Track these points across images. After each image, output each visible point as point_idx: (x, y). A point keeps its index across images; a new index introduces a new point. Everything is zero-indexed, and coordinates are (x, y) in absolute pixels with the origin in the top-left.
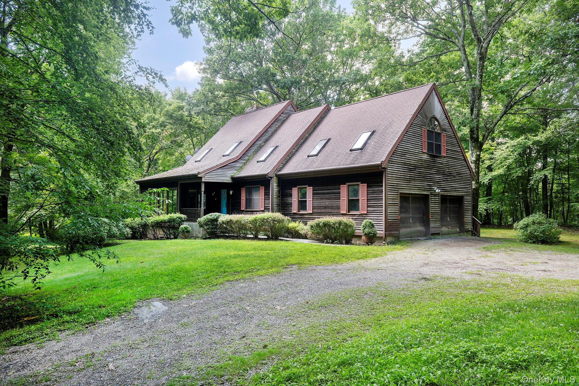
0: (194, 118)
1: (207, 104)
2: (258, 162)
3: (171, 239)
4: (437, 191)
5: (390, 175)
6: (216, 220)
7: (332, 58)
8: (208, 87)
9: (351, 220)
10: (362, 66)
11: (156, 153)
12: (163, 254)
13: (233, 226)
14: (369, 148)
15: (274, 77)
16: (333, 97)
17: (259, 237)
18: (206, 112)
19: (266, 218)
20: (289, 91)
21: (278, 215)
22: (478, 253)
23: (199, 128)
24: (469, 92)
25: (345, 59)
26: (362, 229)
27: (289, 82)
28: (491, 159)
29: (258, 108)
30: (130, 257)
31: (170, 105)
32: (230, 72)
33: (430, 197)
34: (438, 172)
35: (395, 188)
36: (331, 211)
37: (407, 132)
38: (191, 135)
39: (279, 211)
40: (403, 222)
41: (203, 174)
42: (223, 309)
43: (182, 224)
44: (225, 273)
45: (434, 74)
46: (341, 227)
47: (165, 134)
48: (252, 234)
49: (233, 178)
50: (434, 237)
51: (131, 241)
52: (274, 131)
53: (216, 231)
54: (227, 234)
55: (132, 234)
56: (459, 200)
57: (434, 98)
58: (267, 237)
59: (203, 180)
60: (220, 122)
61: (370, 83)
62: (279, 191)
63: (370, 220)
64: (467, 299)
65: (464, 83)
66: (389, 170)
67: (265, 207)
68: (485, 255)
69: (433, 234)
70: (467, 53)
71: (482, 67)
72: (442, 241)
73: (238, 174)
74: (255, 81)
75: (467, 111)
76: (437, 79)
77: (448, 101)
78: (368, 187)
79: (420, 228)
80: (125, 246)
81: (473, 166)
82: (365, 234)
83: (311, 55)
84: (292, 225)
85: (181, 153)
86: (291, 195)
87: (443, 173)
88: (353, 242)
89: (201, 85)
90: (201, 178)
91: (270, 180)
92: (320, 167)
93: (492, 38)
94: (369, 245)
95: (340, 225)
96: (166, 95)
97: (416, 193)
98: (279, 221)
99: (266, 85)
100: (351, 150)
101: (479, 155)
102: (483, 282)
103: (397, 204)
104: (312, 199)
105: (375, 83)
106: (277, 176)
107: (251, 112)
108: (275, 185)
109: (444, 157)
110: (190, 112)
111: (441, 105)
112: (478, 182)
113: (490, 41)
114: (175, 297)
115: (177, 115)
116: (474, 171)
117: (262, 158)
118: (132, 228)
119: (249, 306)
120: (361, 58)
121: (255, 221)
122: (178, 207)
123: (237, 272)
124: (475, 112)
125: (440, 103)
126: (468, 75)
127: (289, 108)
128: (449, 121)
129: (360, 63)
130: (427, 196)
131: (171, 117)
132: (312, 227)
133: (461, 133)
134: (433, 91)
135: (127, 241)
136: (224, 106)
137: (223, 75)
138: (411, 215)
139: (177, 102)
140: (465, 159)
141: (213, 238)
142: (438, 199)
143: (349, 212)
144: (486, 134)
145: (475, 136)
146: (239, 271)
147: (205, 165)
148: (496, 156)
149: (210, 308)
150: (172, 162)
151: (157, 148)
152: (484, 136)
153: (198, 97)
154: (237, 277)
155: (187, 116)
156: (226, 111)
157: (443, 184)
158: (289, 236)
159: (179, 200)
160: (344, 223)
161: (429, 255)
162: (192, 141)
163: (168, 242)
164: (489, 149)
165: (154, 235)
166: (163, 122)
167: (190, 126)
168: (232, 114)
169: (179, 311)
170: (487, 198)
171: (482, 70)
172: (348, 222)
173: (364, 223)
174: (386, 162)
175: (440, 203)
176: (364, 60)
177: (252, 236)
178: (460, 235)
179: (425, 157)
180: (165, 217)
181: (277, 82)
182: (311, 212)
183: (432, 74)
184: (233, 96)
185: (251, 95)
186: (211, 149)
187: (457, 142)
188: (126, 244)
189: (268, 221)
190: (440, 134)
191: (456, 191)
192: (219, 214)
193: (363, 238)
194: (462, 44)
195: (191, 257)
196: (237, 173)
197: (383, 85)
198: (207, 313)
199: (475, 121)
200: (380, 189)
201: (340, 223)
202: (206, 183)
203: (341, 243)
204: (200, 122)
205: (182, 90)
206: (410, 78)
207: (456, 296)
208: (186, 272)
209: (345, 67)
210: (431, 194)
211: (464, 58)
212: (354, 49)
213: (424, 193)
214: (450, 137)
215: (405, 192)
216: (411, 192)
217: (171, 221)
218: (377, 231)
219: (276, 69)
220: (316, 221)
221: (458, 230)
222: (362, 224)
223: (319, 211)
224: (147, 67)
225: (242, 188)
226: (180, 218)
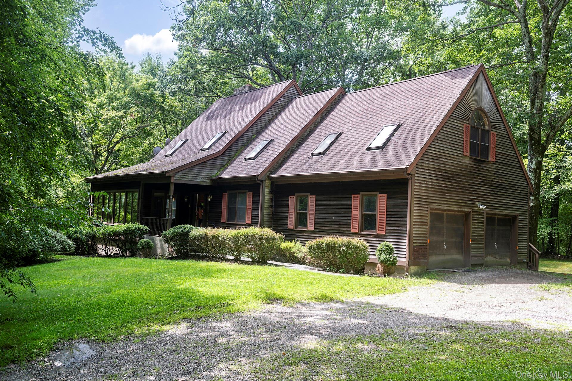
0: (168, 98)
1: (185, 81)
2: (246, 159)
3: (127, 257)
4: (481, 207)
5: (418, 184)
6: (187, 234)
7: (353, 27)
8: (187, 59)
9: (363, 242)
10: (392, 38)
11: (117, 143)
12: (110, 277)
13: (209, 243)
14: (392, 148)
15: (274, 49)
16: (351, 78)
17: (242, 259)
18: (183, 92)
19: (251, 234)
20: (293, 68)
21: (268, 232)
22: (530, 293)
23: (174, 113)
24: (529, 79)
25: (370, 30)
26: (377, 254)
27: (294, 57)
28: (560, 167)
29: (251, 89)
30: (65, 279)
31: (137, 81)
32: (217, 41)
33: (472, 216)
34: (484, 184)
35: (423, 201)
36: (338, 229)
37: (443, 127)
38: (164, 121)
39: (270, 226)
40: (434, 247)
41: (172, 173)
42: (169, 358)
43: (143, 238)
44: (183, 307)
45: (485, 52)
46: (350, 250)
47: (129, 118)
48: (233, 255)
49: (212, 180)
50: (475, 268)
51: (75, 257)
52: (270, 120)
53: (186, 249)
54: (200, 254)
55: (76, 249)
56: (511, 221)
57: (481, 84)
58: (251, 260)
59: (172, 181)
60: (203, 105)
61: (402, 62)
62: (272, 199)
63: (389, 243)
64: (503, 360)
65: (525, 65)
66: (417, 177)
67: (252, 219)
68: (540, 297)
69: (473, 265)
70: (530, 26)
71: (549, 45)
72: (486, 274)
73: (220, 175)
74: (249, 53)
75: (527, 103)
76: (489, 60)
77: (503, 88)
78: (388, 198)
79: (457, 257)
80: (64, 264)
81: (531, 176)
82: (381, 262)
83: (324, 22)
84: (286, 245)
85: (150, 144)
86: (287, 206)
87: (491, 183)
88: (365, 271)
89: (180, 56)
90: (170, 178)
91: (260, 184)
92: (327, 170)
93: (563, 8)
94: (385, 276)
95: (347, 249)
96: (133, 67)
97: (453, 209)
98: (268, 239)
99: (264, 59)
100: (368, 149)
101: (541, 162)
102: (529, 335)
103: (426, 222)
104: (314, 212)
105: (408, 61)
106: (270, 179)
107: (241, 94)
108: (267, 191)
109: (493, 163)
110: (162, 91)
111: (491, 93)
112: (537, 198)
113: (560, 11)
114: (108, 338)
115: (146, 94)
116: (533, 182)
117: (253, 155)
118: (77, 241)
119: (204, 355)
120: (391, 28)
121: (236, 238)
122: (139, 215)
123: (199, 307)
124: (537, 104)
125: (490, 91)
126: (529, 55)
127: (291, 90)
128: (500, 116)
129: (389, 35)
130: (467, 214)
131: (138, 96)
132: (311, 248)
133: (520, 132)
134: (481, 74)
135: (69, 257)
136: (208, 85)
137: (208, 44)
138: (444, 239)
139: (147, 78)
140: (521, 167)
141: (181, 259)
142: (483, 219)
143: (362, 231)
144: (551, 134)
145: (536, 136)
146: (202, 305)
147: (177, 161)
148: (567, 164)
149: (152, 356)
150: (137, 156)
151: (118, 136)
152: (548, 136)
153: (174, 72)
154: (198, 314)
155: (159, 96)
156: (211, 90)
157: (490, 198)
158: (283, 260)
159: (140, 205)
160: (354, 246)
161: (464, 294)
162: (165, 128)
163: (122, 261)
164: (557, 155)
165: (105, 251)
166: (127, 103)
167: (162, 109)
168: (218, 96)
169: (110, 358)
170: (552, 219)
171: (547, 49)
172: (358, 245)
173: (380, 246)
174: (413, 167)
175: (485, 224)
176: (395, 31)
177: (232, 257)
178: (511, 268)
179: (467, 161)
180: (120, 227)
181: (278, 54)
182: (312, 229)
183: (483, 52)
184: (221, 72)
185: (245, 72)
186: (187, 140)
187: (512, 143)
188: (65, 262)
189: (253, 239)
190: (488, 131)
191: (507, 208)
192: (191, 226)
193: (379, 266)
194: (523, 14)
195: (145, 283)
196: (218, 174)
197: (416, 64)
198: (147, 363)
199: (537, 116)
200: (404, 201)
201: (348, 245)
202: (176, 185)
203: (348, 272)
204: (176, 104)
205: (155, 63)
206: (453, 56)
207: (489, 354)
208: (132, 304)
209: (370, 40)
210: (473, 212)
211: (525, 32)
212: (382, 16)
213: (464, 210)
214: (502, 136)
215: (438, 207)
216: (446, 208)
217: (128, 232)
218: (398, 259)
219: (278, 38)
220: (317, 241)
221: (508, 260)
222: (378, 248)
223: (323, 228)
224: (95, 29)
225: (223, 194)
226: (139, 229)
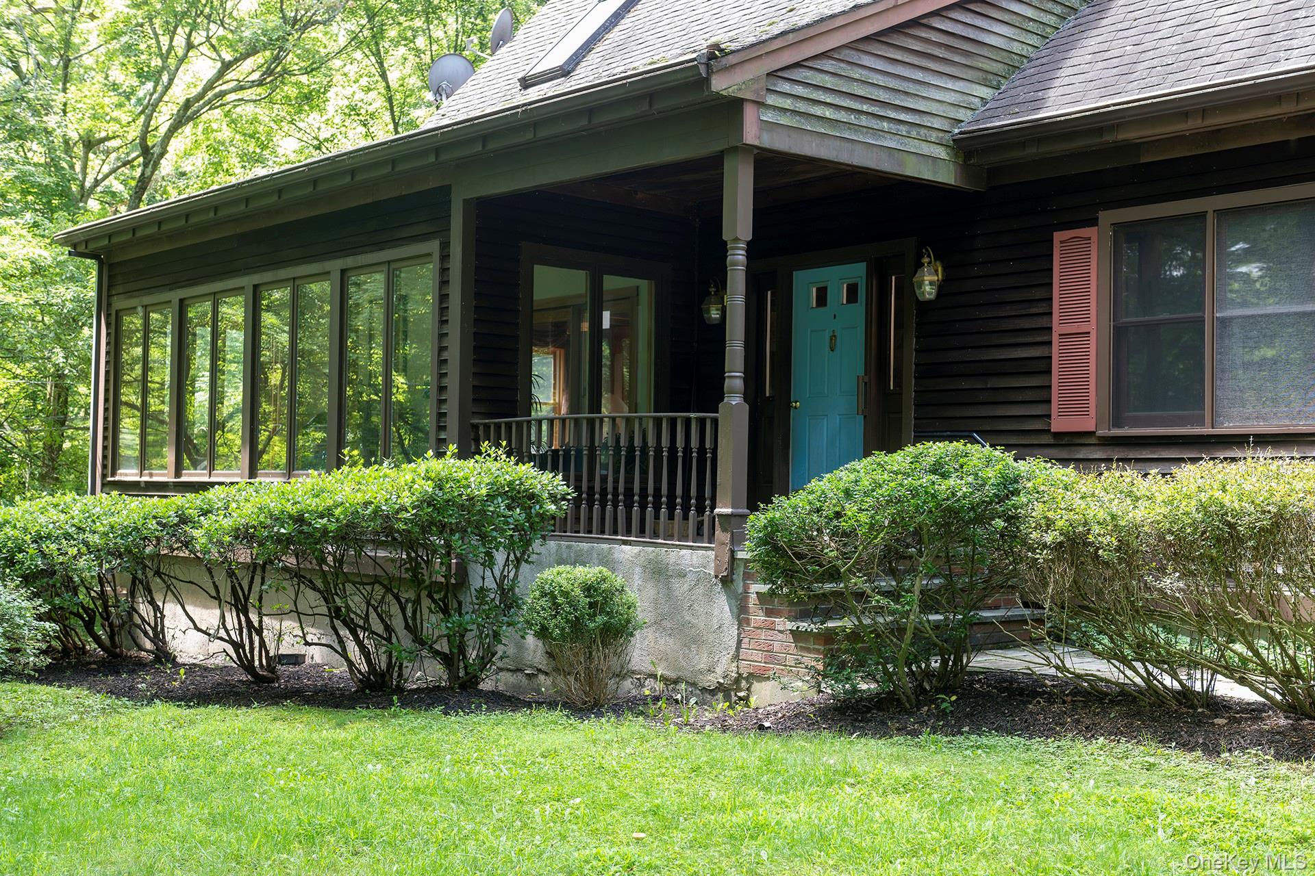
41: (747, 71)
59: (752, 134)
90: (735, 107)
122: (450, 408)
225: (1058, 236)
226: (520, 497)
